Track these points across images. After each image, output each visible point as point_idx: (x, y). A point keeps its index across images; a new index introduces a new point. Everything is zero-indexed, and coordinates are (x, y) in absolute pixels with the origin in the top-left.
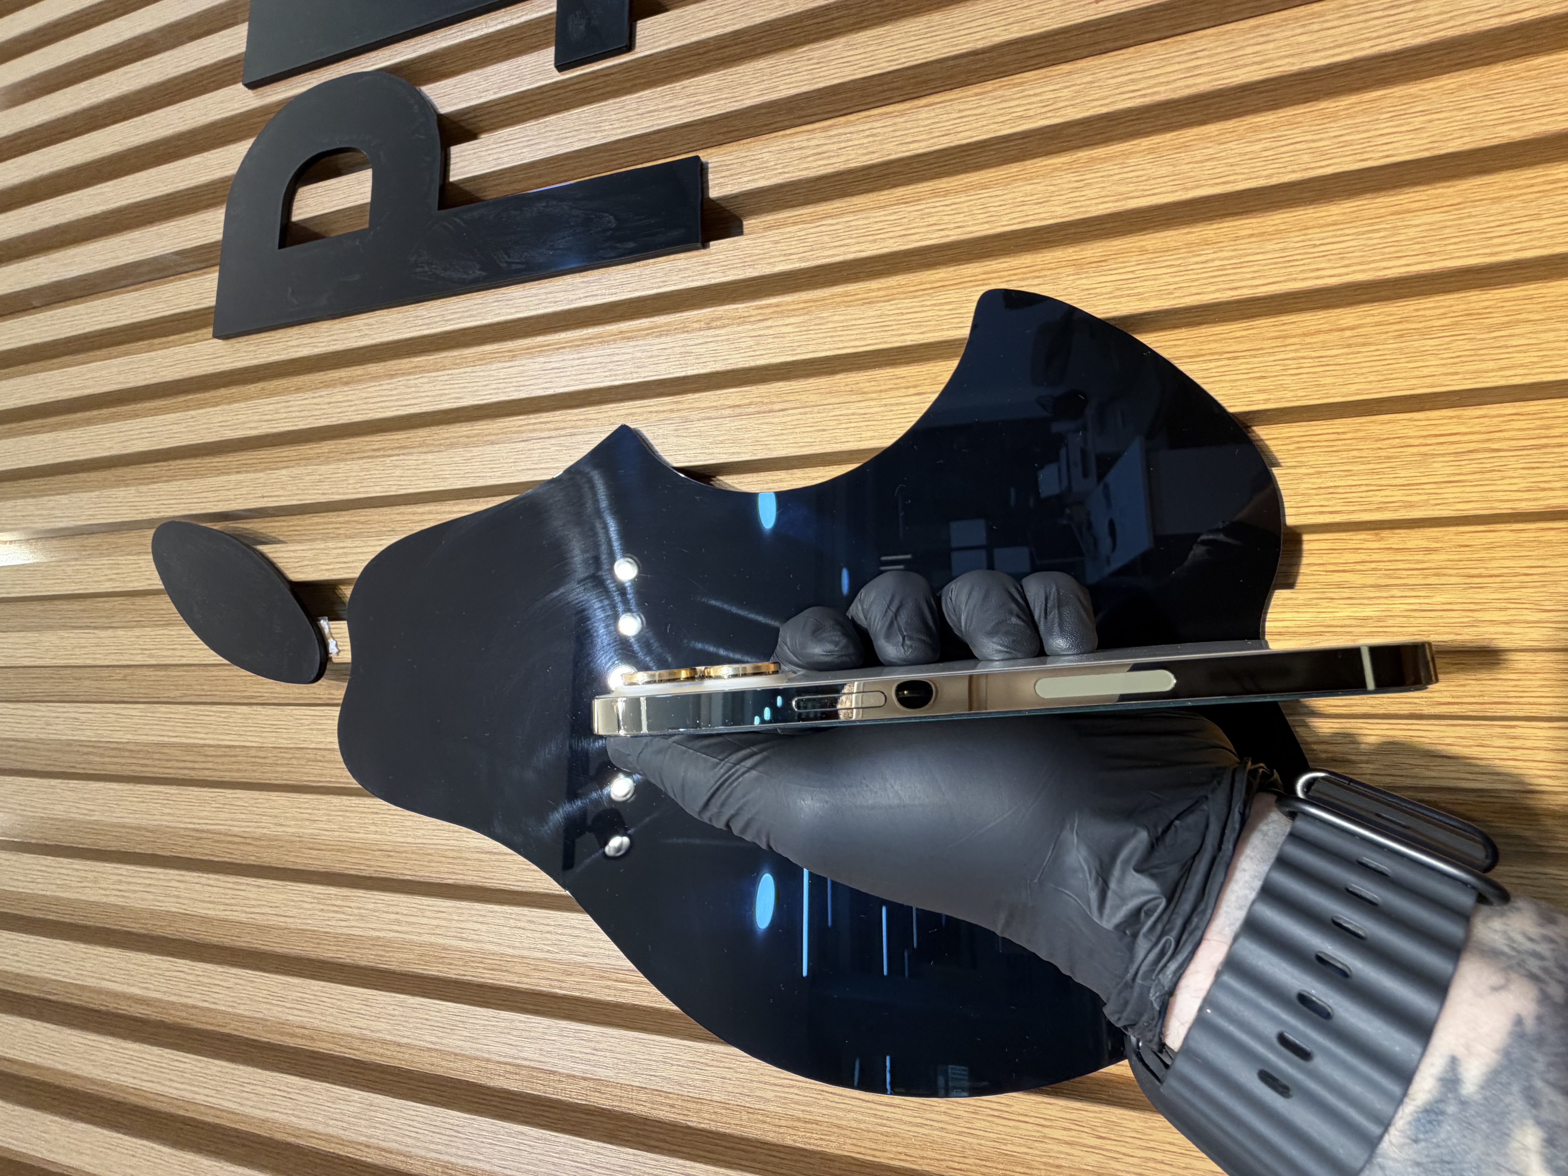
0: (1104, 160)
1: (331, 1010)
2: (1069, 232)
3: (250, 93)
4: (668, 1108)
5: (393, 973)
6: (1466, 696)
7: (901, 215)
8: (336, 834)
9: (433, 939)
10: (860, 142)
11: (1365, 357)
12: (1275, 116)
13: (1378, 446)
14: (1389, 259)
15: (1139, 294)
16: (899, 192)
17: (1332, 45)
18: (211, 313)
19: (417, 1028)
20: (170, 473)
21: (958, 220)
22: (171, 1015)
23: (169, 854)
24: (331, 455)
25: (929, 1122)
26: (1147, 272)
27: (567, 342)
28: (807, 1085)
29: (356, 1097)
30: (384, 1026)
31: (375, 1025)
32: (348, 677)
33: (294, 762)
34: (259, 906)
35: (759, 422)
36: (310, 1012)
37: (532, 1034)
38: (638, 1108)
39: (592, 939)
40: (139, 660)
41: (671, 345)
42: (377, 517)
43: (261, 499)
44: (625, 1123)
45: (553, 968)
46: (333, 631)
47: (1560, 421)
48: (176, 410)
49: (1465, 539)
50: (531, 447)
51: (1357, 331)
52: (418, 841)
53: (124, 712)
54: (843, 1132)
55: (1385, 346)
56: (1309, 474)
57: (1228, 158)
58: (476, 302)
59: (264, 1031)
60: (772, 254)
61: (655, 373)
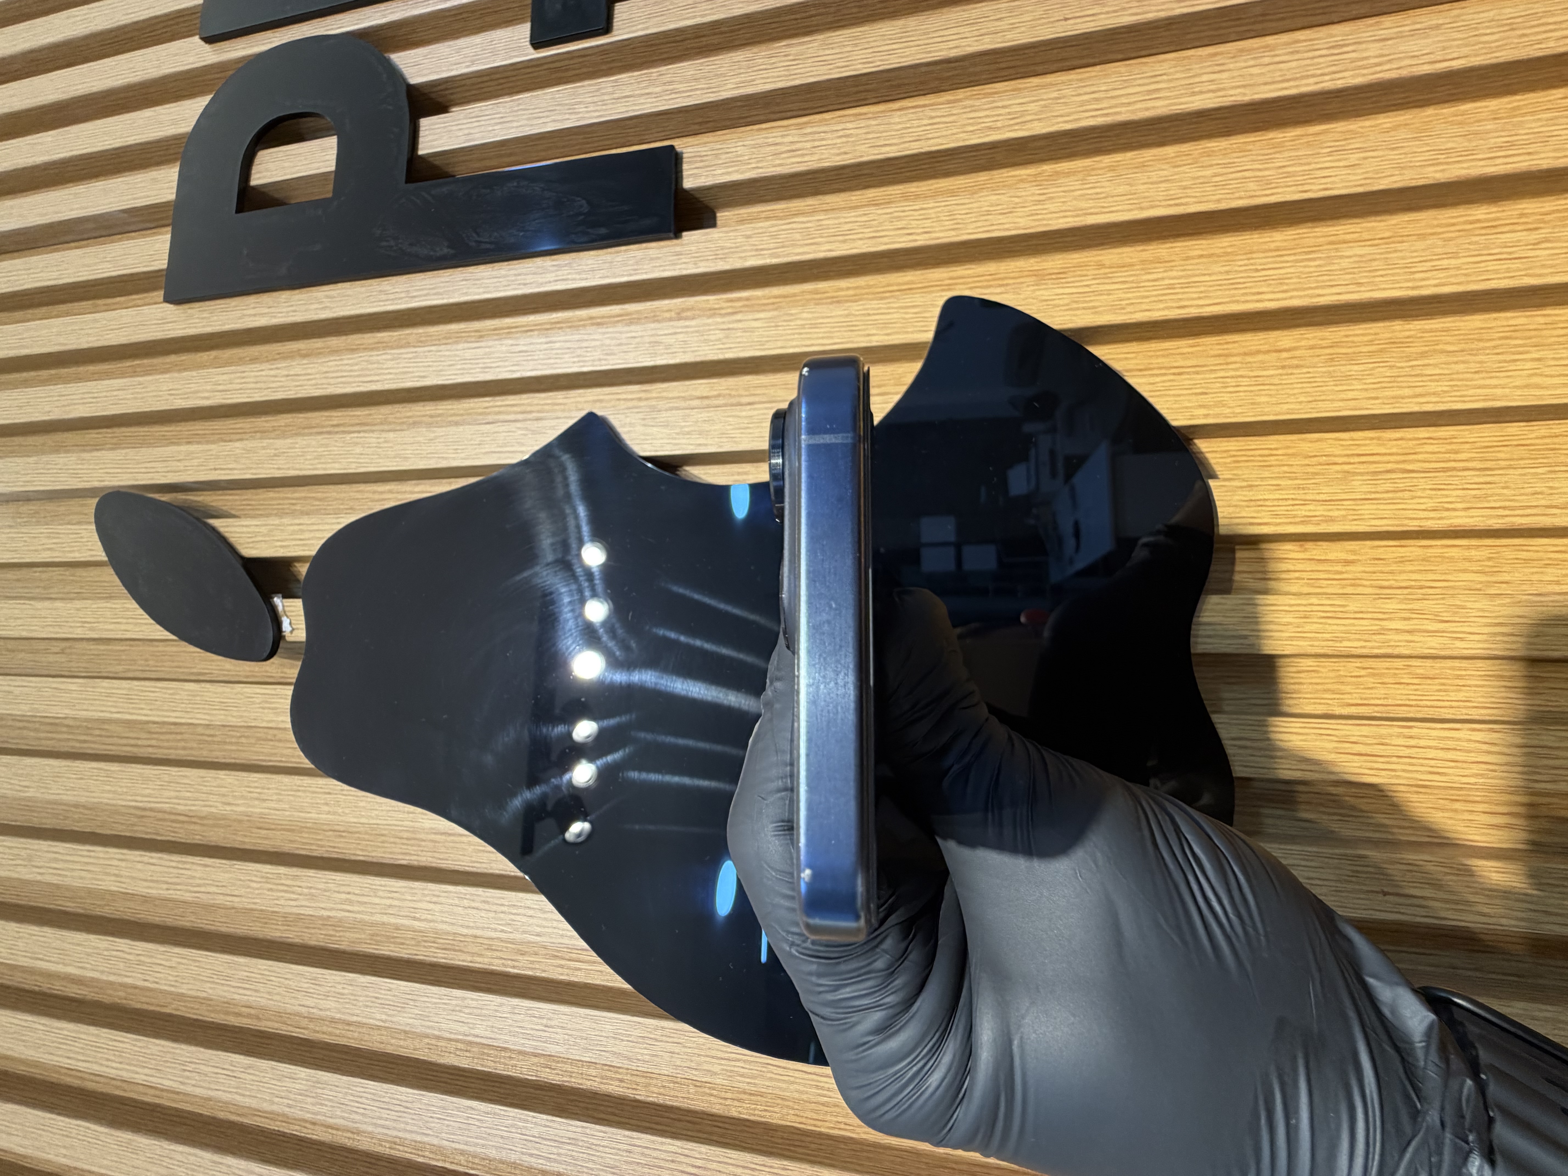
0: (1068, 174)
1: (278, 989)
2: (1030, 243)
3: (207, 47)
4: (617, 1083)
5: (344, 952)
6: (1373, 698)
7: (871, 217)
8: (287, 813)
9: (385, 919)
10: (834, 141)
11: (1297, 378)
12: (1227, 142)
13: (1307, 462)
14: (1323, 287)
15: (1094, 307)
16: (871, 193)
17: (1280, 79)
18: (162, 276)
19: (367, 1006)
20: (115, 441)
21: (926, 225)
22: (110, 996)
23: (109, 832)
24: (287, 429)
26: (1102, 287)
27: (536, 325)
28: (752, 1059)
29: (303, 1075)
30: (333, 1005)
31: (324, 1004)
32: (303, 656)
33: (243, 740)
34: (205, 885)
35: (726, 414)
36: (256, 991)
37: (484, 1011)
38: (589, 1083)
39: (546, 918)
40: (79, 633)
41: (640, 334)
42: (335, 494)
43: (213, 472)
44: (576, 1098)
45: (507, 948)
46: (287, 609)
47: (1467, 446)
48: (123, 375)
49: (1380, 553)
50: (497, 429)
51: (1292, 353)
52: (372, 822)
53: (62, 686)
54: (786, 1103)
55: (1315, 369)
56: (1241, 487)
57: (1182, 181)
58: (443, 279)
59: (208, 1011)
60: (744, 248)
61: (623, 361)
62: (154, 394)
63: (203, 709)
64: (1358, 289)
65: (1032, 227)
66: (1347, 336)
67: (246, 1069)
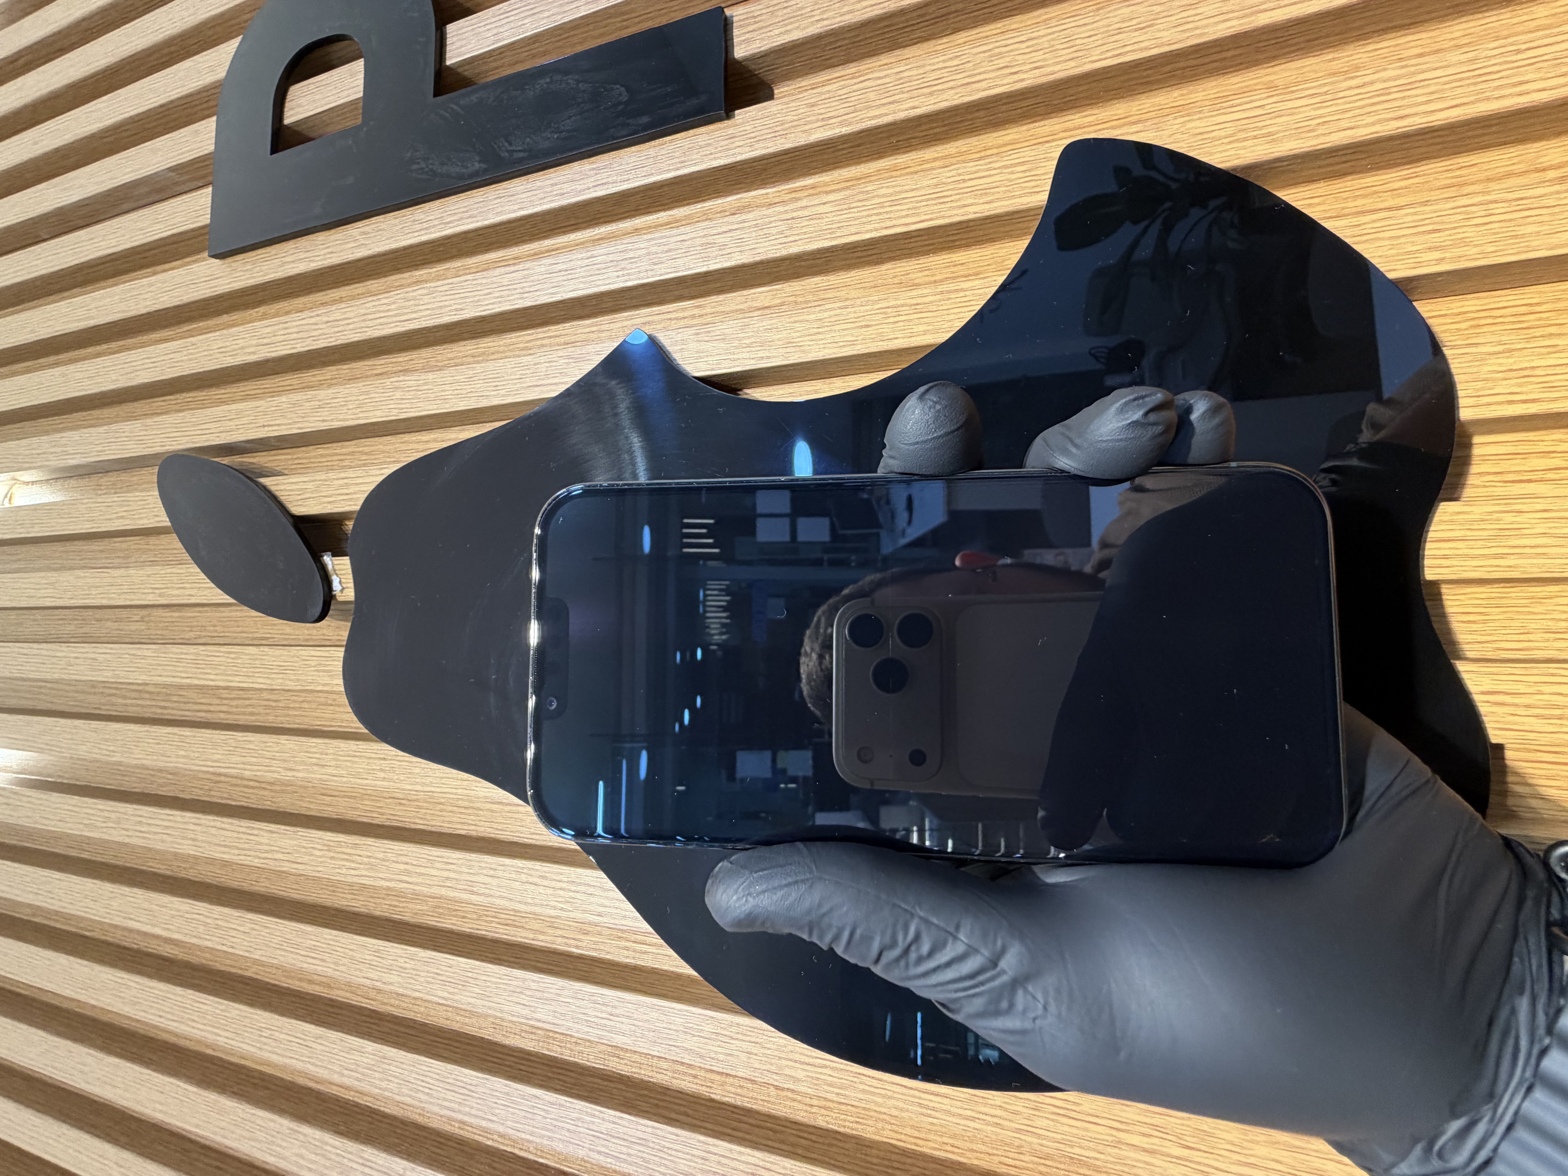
1: (344, 960)
2: (1177, 65)
4: (691, 1079)
5: (407, 924)
8: (344, 780)
9: (443, 892)
18: (207, 231)
19: (429, 982)
20: (177, 407)
22: (198, 957)
23: (188, 797)
24: (333, 382)
25: (981, 1116)
26: (1282, 106)
29: (370, 1049)
30: (396, 978)
31: (386, 977)
32: (352, 617)
33: (305, 705)
34: (271, 851)
35: (792, 320)
36: (323, 960)
37: (546, 995)
38: (658, 1076)
39: (607, 898)
40: (150, 599)
41: (690, 236)
42: (381, 447)
43: (261, 429)
44: (645, 1092)
45: (569, 926)
46: (336, 567)
50: (537, 360)
52: (428, 789)
53: (139, 653)
56: (1495, 353)
58: (476, 200)
59: (284, 976)
60: (808, 119)
61: (672, 270)
62: (206, 353)
63: (265, 673)
65: (1181, 41)
67: (316, 1038)
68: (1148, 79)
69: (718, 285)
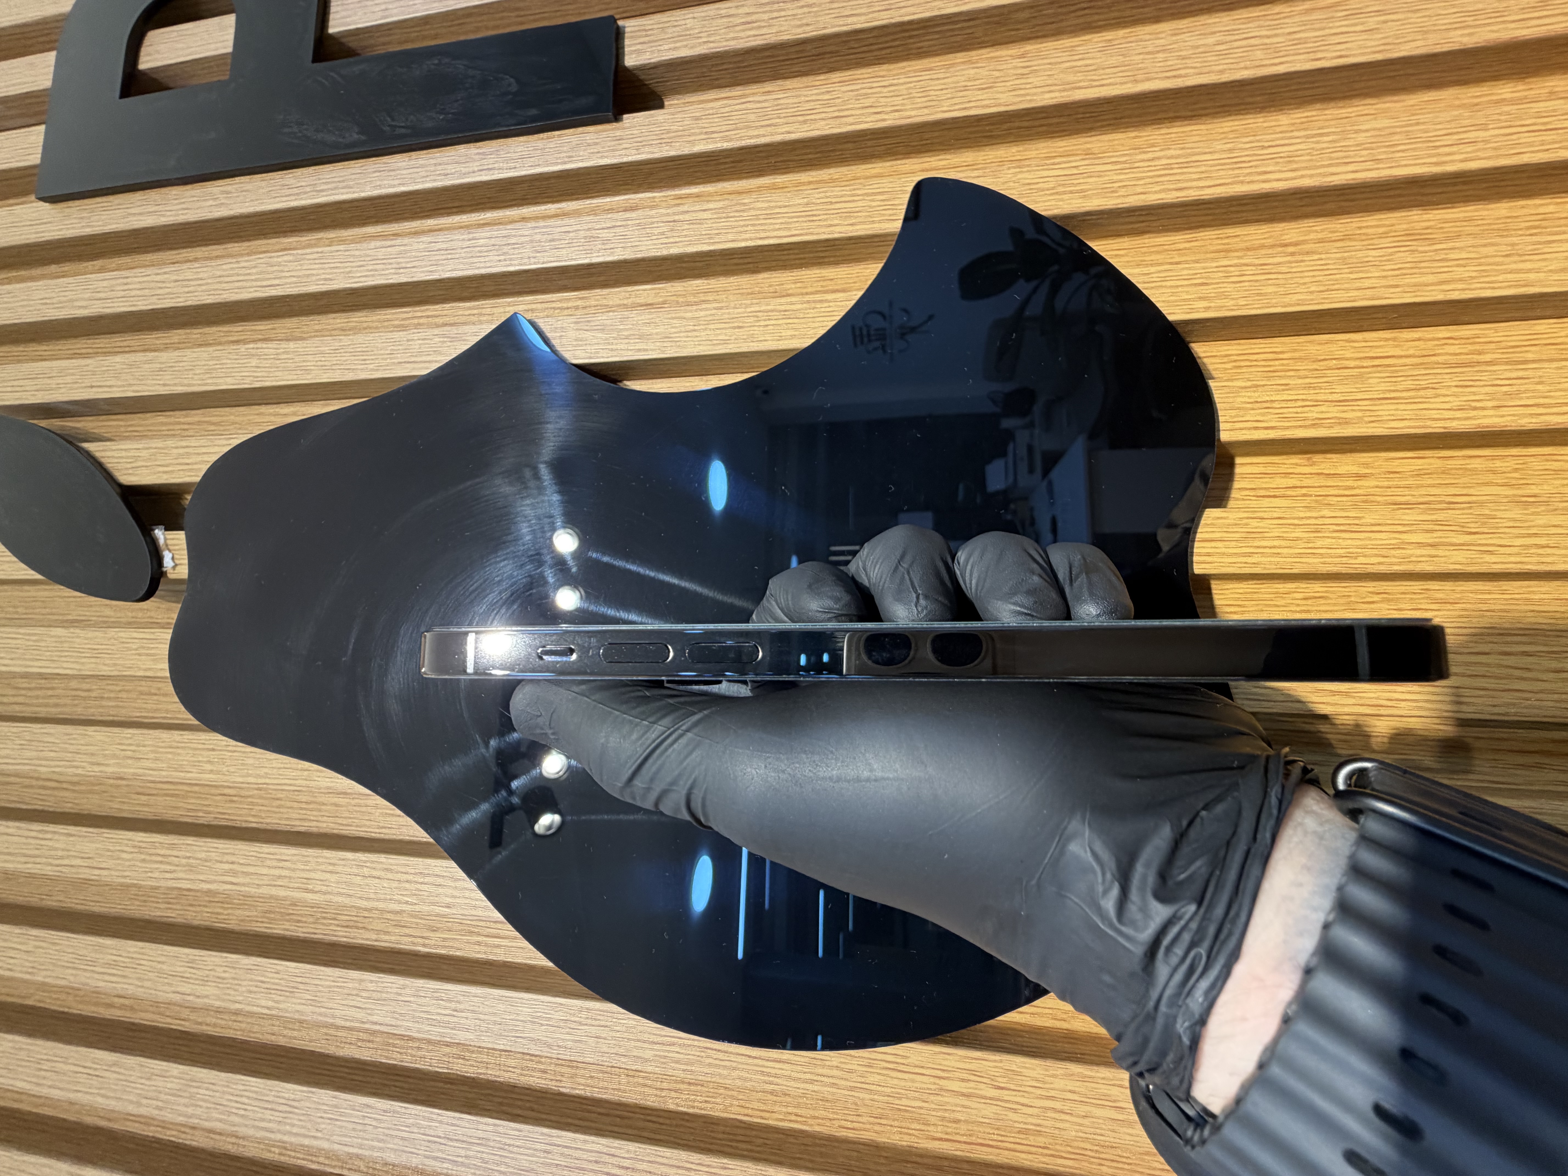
1: (150, 974)
2: (1013, 124)
4: (540, 1075)
7: (835, 95)
9: (274, 891)
10: (795, 12)
11: (1308, 266)
12: (1228, 18)
13: (1315, 366)
14: (1338, 165)
15: (1082, 191)
16: (836, 76)
18: (36, 172)
19: (251, 992)
21: (896, 103)
25: (819, 1078)
26: (1092, 169)
28: (690, 1042)
29: (176, 1072)
30: (212, 991)
31: (201, 990)
32: (183, 596)
33: (124, 695)
34: (67, 857)
36: (124, 977)
37: (384, 995)
38: (507, 1075)
39: (456, 887)
41: (575, 228)
42: (232, 417)
43: (88, 389)
44: (490, 1092)
45: (417, 924)
46: (169, 542)
47: (1493, 346)
49: (1395, 465)
50: (411, 337)
51: (1299, 247)
52: (260, 781)
54: (730, 1093)
55: (1328, 255)
56: (1246, 387)
57: (1181, 51)
58: (354, 171)
59: (76, 1002)
60: (693, 131)
61: (555, 259)
62: (25, 303)
64: (1376, 166)
65: (1014, 103)
66: (1360, 228)
67: (110, 1066)
68: (989, 134)
69: (602, 278)
